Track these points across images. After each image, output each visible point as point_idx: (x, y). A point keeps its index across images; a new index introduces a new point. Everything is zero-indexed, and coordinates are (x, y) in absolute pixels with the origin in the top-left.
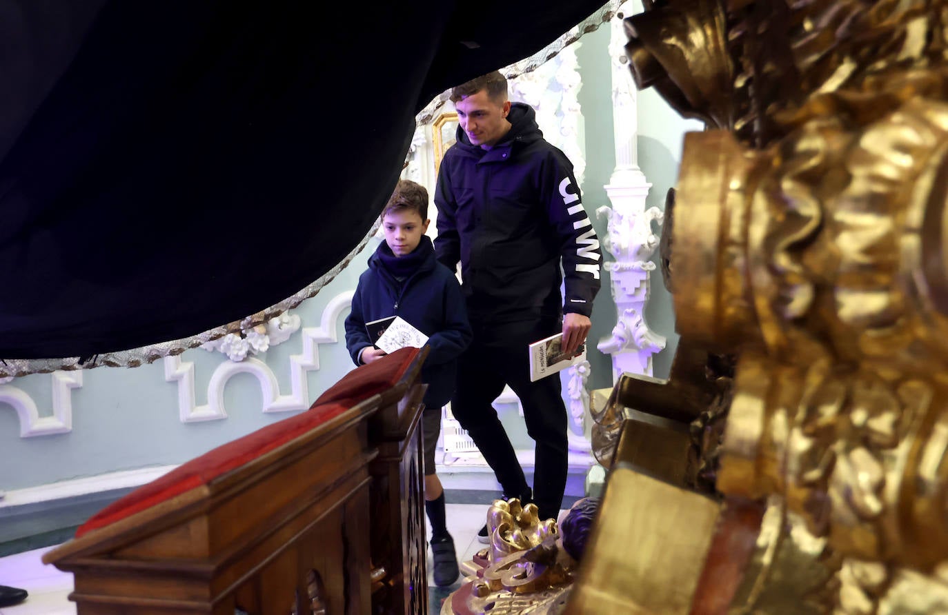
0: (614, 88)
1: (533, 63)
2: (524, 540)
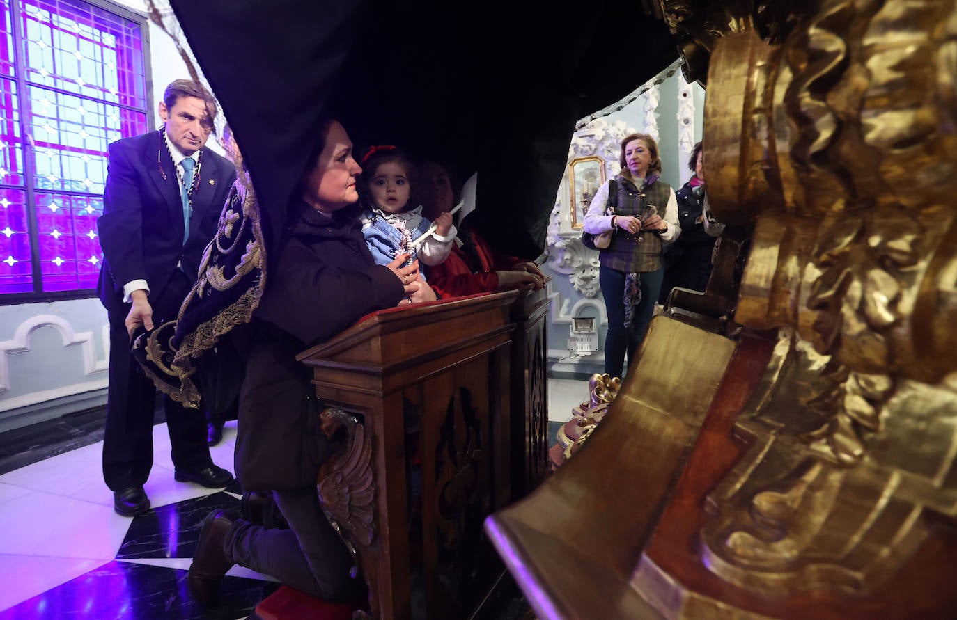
0: (680, 140)
1: (621, 105)
2: (610, 397)
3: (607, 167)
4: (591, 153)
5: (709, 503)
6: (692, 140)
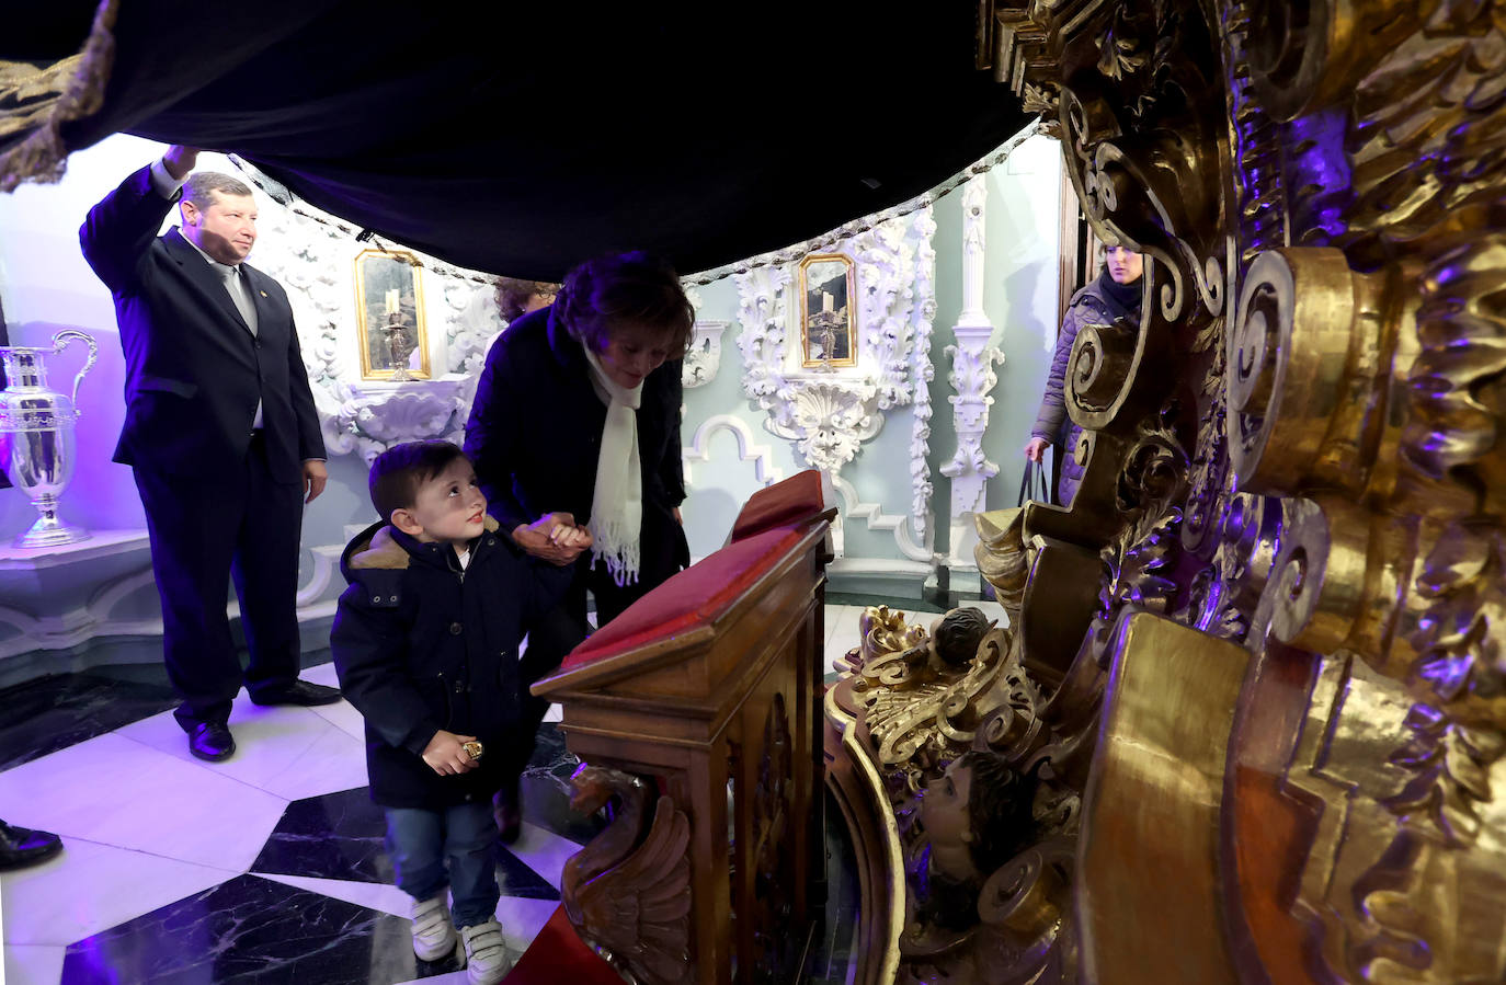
0: (965, 238)
3: (860, 273)
4: (835, 248)
5: (1302, 907)
6: (983, 242)
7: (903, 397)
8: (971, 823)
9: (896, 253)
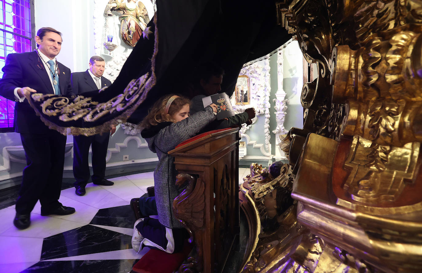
0: (278, 71)
2: (260, 172)
3: (250, 80)
4: (244, 74)
5: (345, 186)
6: (283, 72)
7: (262, 112)
8: (277, 203)
9: (260, 75)
